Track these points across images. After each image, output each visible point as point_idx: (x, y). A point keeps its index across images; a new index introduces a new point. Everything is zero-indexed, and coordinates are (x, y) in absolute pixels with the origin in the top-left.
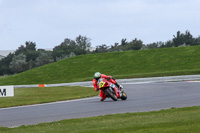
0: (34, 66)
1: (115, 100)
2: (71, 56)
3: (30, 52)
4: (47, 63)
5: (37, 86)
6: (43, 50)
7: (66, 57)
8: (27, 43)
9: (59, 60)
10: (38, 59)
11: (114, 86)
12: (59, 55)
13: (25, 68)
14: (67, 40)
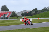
0: (37, 14)
1: (28, 25)
2: (46, 11)
3: (36, 10)
4: (40, 13)
5: (38, 19)
6: (39, 10)
7: (45, 12)
8: (35, 8)
9: (43, 12)
10: (38, 12)
11: (28, 21)
12: (43, 11)
13: (35, 14)
14: (45, 8)
